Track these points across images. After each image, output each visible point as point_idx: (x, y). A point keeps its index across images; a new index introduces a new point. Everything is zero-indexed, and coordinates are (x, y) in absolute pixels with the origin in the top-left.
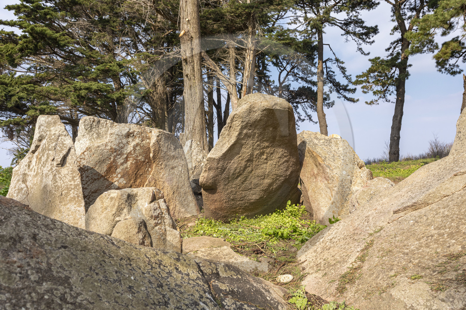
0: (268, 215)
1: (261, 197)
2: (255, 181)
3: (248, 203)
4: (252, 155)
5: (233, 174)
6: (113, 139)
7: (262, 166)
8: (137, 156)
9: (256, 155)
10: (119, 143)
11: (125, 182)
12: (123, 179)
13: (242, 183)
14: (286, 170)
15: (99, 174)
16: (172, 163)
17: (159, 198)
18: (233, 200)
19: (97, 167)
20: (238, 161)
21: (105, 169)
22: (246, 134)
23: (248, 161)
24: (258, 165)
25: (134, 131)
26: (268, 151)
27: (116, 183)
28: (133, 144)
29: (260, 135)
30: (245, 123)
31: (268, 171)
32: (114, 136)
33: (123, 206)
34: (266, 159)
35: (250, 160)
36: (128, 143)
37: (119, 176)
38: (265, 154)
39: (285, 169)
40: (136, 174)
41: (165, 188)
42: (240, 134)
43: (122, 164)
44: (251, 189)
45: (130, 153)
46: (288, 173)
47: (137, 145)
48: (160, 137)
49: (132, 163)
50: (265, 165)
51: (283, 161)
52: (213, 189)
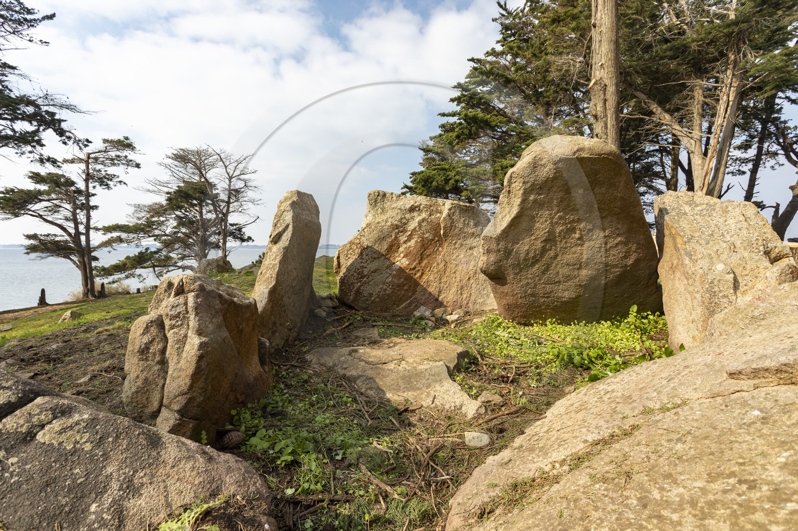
0: (599, 323)
1: (578, 297)
2: (565, 271)
3: (558, 302)
4: (551, 232)
5: (525, 259)
6: (394, 214)
7: (574, 249)
8: (423, 234)
9: (560, 233)
10: (402, 219)
11: (407, 262)
12: (405, 259)
13: (544, 272)
14: (625, 257)
15: (379, 253)
16: (470, 242)
17: (189, 291)
18: (532, 295)
19: (377, 245)
20: (530, 241)
21: (386, 247)
22: (535, 201)
23: (546, 241)
24: (566, 248)
25: (421, 204)
26: (581, 227)
27: (397, 263)
28: (418, 219)
29: (561, 201)
30: (529, 184)
31: (585, 257)
32: (396, 211)
33: (161, 297)
34: (579, 239)
35: (550, 239)
36: (413, 218)
37: (402, 255)
38: (578, 232)
39: (621, 255)
40: (421, 254)
41: (458, 273)
42: (524, 201)
43: (405, 242)
44: (559, 282)
45: (414, 230)
46: (630, 262)
47: (423, 220)
48: (452, 211)
49: (416, 242)
50: (579, 248)
51: (616, 242)
52: (499, 278)
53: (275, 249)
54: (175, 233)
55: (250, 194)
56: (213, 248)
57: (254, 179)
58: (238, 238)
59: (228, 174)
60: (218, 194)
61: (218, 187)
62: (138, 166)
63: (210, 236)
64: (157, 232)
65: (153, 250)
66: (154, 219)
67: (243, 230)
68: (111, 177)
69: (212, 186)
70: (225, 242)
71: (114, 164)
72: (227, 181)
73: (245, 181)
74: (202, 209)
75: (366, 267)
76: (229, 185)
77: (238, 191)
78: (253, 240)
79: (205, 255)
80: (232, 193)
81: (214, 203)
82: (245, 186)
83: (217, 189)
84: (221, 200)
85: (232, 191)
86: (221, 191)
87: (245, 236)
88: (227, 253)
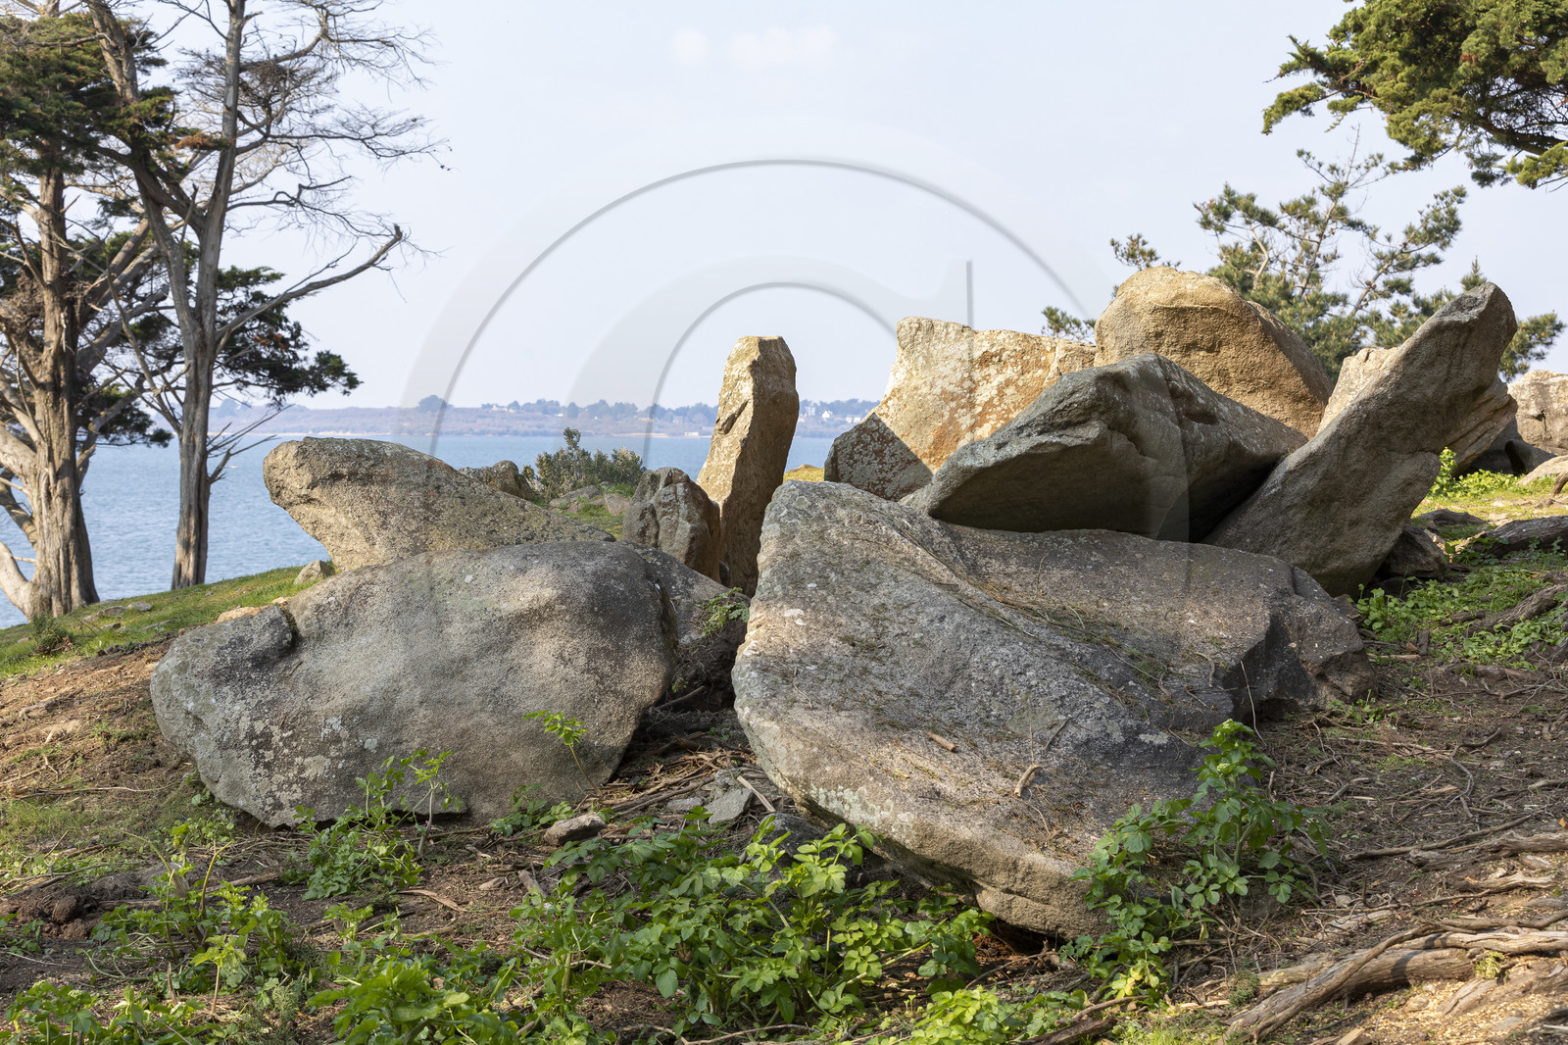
6: (949, 370)
8: (1009, 411)
10: (963, 380)
19: (912, 436)
21: (931, 439)
25: (1003, 350)
28: (1001, 378)
30: (1125, 341)
32: (953, 363)
36: (985, 378)
43: (971, 429)
45: (989, 403)
47: (1008, 383)
53: (726, 441)
55: (352, 89)
56: (105, 431)
58: (254, 364)
60: (166, 92)
61: (165, 49)
63: (95, 355)
67: (293, 312)
69: (133, 43)
73: (323, 6)
74: (59, 187)
75: (889, 481)
76: (235, 40)
77: (282, 71)
78: (352, 382)
79: (71, 475)
80: (247, 89)
81: (147, 156)
82: (325, 34)
83: (159, 63)
84: (184, 132)
85: (243, 75)
86: (183, 73)
87: (301, 353)
88: (212, 464)
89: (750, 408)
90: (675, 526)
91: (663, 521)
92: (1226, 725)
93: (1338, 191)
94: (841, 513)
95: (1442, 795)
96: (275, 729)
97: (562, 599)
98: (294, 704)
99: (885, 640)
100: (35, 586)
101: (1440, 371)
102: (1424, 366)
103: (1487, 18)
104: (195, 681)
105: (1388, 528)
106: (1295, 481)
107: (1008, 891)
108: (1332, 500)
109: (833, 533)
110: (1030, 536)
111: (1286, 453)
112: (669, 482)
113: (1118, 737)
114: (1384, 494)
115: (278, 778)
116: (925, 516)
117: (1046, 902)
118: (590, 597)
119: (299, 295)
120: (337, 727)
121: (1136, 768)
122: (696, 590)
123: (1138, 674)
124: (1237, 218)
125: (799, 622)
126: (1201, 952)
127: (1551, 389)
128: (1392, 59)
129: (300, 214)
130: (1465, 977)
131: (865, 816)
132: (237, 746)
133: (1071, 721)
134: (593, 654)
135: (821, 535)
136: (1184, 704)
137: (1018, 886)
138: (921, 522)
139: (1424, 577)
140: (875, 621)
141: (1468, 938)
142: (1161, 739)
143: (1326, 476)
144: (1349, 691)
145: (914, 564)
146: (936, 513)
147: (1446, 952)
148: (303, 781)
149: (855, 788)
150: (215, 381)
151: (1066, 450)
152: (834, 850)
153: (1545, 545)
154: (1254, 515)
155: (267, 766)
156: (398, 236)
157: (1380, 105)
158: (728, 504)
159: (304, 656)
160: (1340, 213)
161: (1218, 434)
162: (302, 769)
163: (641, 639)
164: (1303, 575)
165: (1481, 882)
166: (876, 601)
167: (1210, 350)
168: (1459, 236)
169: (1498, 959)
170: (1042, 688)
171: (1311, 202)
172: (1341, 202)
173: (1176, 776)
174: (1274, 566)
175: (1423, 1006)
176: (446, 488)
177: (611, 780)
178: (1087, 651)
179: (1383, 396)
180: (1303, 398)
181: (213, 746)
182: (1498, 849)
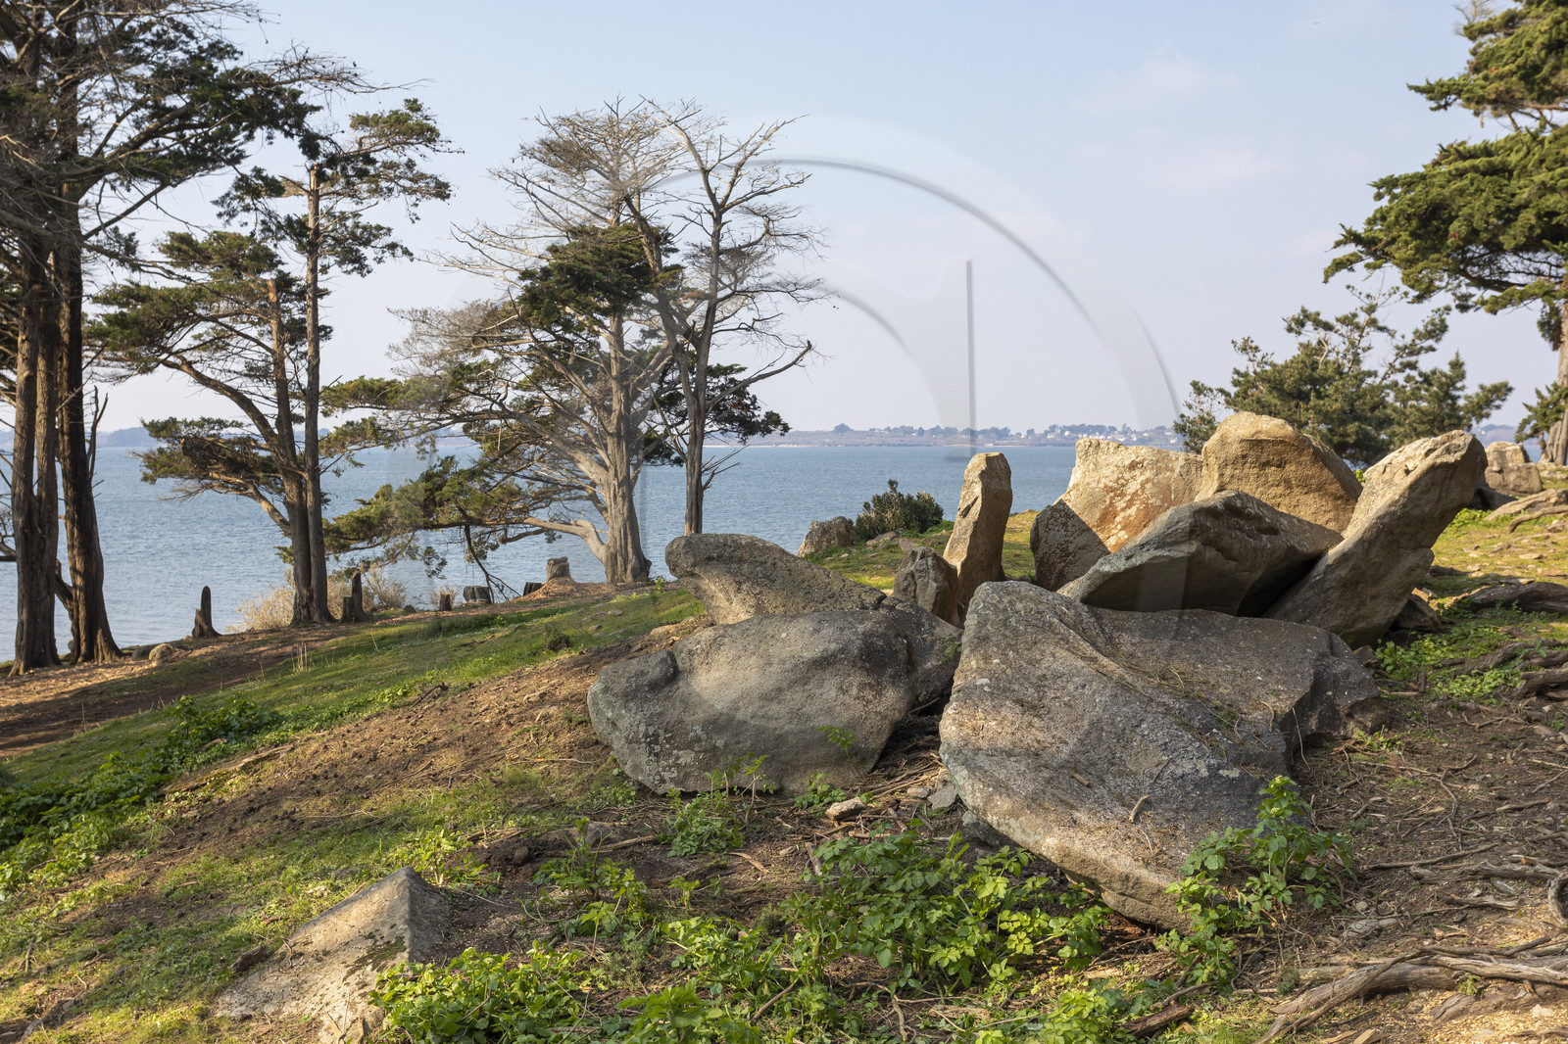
6: (1109, 472)
8: (1148, 499)
10: (1119, 479)
11: (1126, 537)
12: (1123, 532)
19: (1086, 514)
21: (1098, 515)
25: (1145, 460)
27: (1113, 538)
28: (1143, 478)
32: (1112, 468)
36: (1132, 477)
37: (1119, 527)
43: (1123, 510)
45: (1135, 494)
47: (1147, 481)
49: (1138, 509)
53: (964, 523)
54: (532, 404)
55: (782, 264)
56: (647, 458)
57: (799, 206)
58: (731, 419)
59: (712, 196)
60: (678, 268)
61: (678, 242)
62: (441, 191)
63: (641, 416)
64: (474, 404)
65: (464, 465)
66: (471, 360)
67: (752, 389)
68: (369, 235)
69: (660, 239)
70: (698, 438)
71: (376, 191)
72: (709, 222)
73: (766, 215)
74: (620, 322)
75: (1071, 542)
76: (716, 236)
77: (743, 254)
78: (786, 428)
79: (628, 484)
80: (724, 264)
81: (667, 304)
82: (767, 231)
83: (675, 250)
84: (688, 289)
85: (723, 257)
86: (688, 257)
87: (756, 413)
88: (704, 479)
89: (979, 501)
90: (926, 585)
91: (919, 581)
92: (1278, 780)
93: (1371, 309)
94: (1019, 606)
95: (1434, 815)
96: (661, 732)
97: (842, 651)
98: (672, 715)
99: (1045, 702)
100: (608, 547)
101: (1434, 495)
102: (1422, 492)
103: (1466, 210)
104: (613, 699)
105: (1398, 600)
106: (1333, 571)
107: (1123, 894)
108: (1358, 583)
109: (1013, 620)
110: (1149, 615)
111: (1327, 550)
112: (923, 556)
113: (1204, 773)
114: (1395, 577)
115: (663, 763)
116: (1078, 603)
117: (1149, 903)
118: (860, 649)
119: (755, 380)
120: (699, 732)
121: (1216, 795)
122: (938, 630)
123: (1220, 721)
124: (1309, 325)
125: (986, 689)
126: (1258, 943)
127: (1508, 454)
128: (1405, 236)
129: (753, 335)
130: (1451, 988)
131: (1024, 837)
132: (638, 742)
133: (1172, 761)
134: (862, 687)
135: (1005, 623)
136: (1253, 746)
137: (1129, 892)
138: (1075, 607)
139: (1423, 631)
140: (1038, 688)
141: (1453, 961)
142: (1235, 773)
143: (1354, 567)
144: (1369, 724)
145: (1067, 642)
146: (1085, 601)
147: (1437, 970)
148: (678, 766)
149: (1017, 818)
150: (707, 429)
151: (1173, 560)
152: (1000, 865)
153: (1507, 605)
154: (1304, 594)
155: (656, 755)
156: (809, 347)
157: (1397, 265)
158: (964, 565)
159: (681, 684)
160: (1373, 323)
161: (1281, 542)
162: (678, 758)
163: (893, 677)
164: (1337, 639)
165: (1463, 899)
166: (1040, 673)
167: (1278, 466)
168: (1446, 337)
169: (1475, 980)
170: (1152, 736)
171: (1355, 316)
172: (1373, 316)
173: (1244, 801)
174: (1317, 634)
175: (1419, 1010)
176: (780, 564)
177: (873, 770)
178: (1183, 705)
179: (1394, 513)
180: (1341, 497)
181: (623, 741)
182: (1476, 873)
